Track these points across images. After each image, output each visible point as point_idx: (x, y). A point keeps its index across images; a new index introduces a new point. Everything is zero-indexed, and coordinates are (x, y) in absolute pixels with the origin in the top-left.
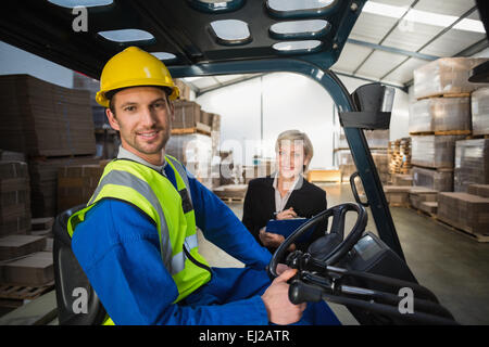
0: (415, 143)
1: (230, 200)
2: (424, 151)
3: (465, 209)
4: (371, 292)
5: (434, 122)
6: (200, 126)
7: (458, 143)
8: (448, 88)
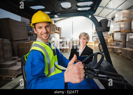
0: (115, 34)
1: (65, 51)
2: (118, 37)
3: (129, 53)
4: (106, 76)
5: (121, 28)
6: (56, 31)
7: (127, 34)
8: (125, 19)
